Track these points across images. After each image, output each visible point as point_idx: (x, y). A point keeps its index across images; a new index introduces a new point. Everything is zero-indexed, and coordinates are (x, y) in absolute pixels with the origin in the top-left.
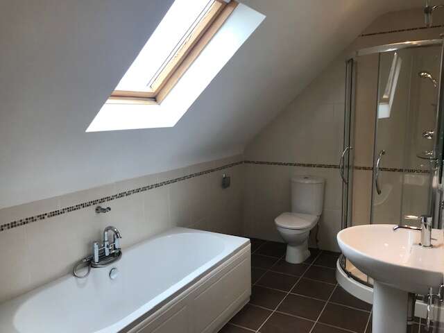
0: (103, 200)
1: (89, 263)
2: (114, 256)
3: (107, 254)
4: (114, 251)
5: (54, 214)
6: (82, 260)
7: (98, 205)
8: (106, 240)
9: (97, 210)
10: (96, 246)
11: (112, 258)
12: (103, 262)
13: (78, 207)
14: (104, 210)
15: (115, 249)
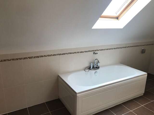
0: (96, 51)
1: (89, 68)
2: (97, 68)
3: (95, 67)
4: (97, 66)
5: (81, 52)
6: (87, 67)
7: (94, 52)
8: (95, 62)
9: (94, 53)
10: (92, 64)
11: (96, 69)
12: (93, 69)
13: (88, 51)
14: (96, 54)
15: (98, 66)
